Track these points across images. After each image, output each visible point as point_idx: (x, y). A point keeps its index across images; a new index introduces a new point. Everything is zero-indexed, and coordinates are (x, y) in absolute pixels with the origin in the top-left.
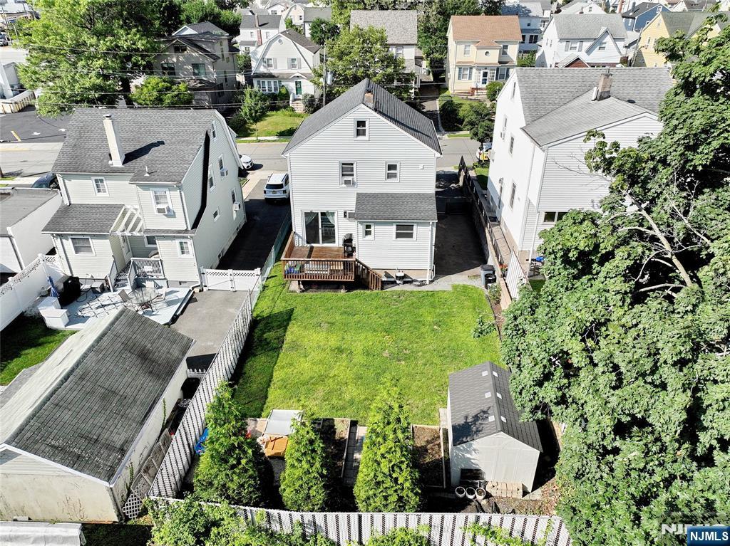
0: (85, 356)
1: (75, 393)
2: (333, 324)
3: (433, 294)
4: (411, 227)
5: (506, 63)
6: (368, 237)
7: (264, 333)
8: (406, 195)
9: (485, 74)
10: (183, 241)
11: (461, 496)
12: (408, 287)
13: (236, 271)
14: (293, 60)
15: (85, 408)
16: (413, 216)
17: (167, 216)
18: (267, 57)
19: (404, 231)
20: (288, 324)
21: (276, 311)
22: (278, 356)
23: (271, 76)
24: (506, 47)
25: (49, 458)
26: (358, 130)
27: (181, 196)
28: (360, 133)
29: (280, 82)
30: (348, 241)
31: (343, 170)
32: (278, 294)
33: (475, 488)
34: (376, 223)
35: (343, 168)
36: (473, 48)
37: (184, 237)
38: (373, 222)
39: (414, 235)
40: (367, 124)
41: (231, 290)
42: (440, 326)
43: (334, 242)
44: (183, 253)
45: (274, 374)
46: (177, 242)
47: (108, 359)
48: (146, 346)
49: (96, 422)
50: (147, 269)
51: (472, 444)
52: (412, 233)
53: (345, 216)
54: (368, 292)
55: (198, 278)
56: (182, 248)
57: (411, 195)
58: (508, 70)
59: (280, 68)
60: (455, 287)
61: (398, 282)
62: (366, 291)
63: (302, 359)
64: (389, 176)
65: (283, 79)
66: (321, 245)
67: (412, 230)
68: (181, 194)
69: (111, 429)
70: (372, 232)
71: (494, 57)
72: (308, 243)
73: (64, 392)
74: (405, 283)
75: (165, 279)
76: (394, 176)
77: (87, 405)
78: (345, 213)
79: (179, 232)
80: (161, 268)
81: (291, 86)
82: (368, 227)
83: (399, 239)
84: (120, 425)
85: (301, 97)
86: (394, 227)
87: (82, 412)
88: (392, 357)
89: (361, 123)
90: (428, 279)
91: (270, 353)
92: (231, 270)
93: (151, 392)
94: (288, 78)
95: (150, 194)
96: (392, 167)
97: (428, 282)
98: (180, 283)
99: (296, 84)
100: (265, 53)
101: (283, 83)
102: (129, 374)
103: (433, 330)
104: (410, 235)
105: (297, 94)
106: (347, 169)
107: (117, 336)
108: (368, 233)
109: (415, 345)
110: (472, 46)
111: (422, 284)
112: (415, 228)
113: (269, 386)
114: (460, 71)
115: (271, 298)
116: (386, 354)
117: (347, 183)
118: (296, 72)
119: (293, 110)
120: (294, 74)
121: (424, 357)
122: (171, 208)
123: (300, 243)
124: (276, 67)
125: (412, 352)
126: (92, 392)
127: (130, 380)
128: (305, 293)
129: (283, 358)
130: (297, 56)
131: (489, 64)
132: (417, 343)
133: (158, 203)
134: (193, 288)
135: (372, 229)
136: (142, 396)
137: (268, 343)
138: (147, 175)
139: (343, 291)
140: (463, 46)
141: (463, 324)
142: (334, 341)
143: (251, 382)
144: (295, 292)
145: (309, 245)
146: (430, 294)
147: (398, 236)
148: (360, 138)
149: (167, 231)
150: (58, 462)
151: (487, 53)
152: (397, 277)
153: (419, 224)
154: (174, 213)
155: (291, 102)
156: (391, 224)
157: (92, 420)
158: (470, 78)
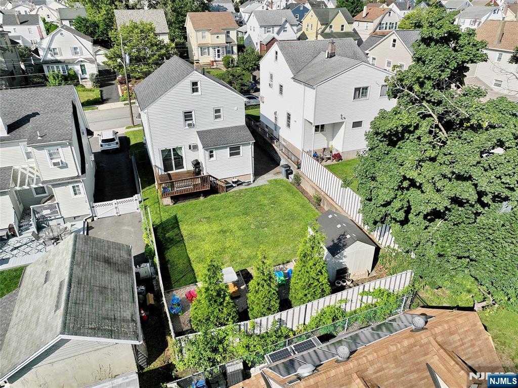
0: (72, 269)
1: (82, 293)
2: (209, 218)
3: (259, 188)
4: (238, 148)
5: (231, 43)
6: (212, 159)
7: (165, 234)
8: (229, 128)
9: (218, 51)
10: (76, 185)
11: (340, 285)
12: (241, 187)
13: (118, 201)
14: (75, 49)
15: (94, 301)
16: (239, 140)
17: (61, 168)
18: (52, 47)
19: (235, 151)
20: (178, 225)
21: (164, 219)
22: (185, 246)
23: (58, 62)
24: (228, 32)
25: (94, 336)
26: (193, 88)
27: (72, 150)
28: (195, 90)
29: (67, 66)
30: (197, 164)
31: (186, 117)
32: (158, 209)
33: (345, 279)
34: (216, 149)
35: (185, 115)
36: (207, 34)
37: (76, 182)
38: (214, 148)
39: (241, 153)
40: (199, 83)
41: (116, 215)
42: (274, 204)
43: (183, 168)
44: (75, 194)
45: (190, 256)
46: (70, 186)
47: (87, 268)
48: (104, 255)
49: (107, 307)
50: (45, 212)
51: (343, 253)
52: (239, 152)
53: (190, 148)
54: (219, 195)
55: (90, 211)
56: (75, 191)
57: (232, 128)
58: (232, 47)
59: (65, 55)
60: (270, 181)
61: (234, 185)
62: (217, 195)
63: (203, 243)
64: (216, 117)
65: (69, 63)
66: (174, 171)
67: (239, 149)
68: (71, 149)
69: (119, 309)
70: (214, 155)
71: (222, 39)
72: (165, 171)
73: (75, 294)
74: (238, 185)
75: (62, 217)
76: (219, 117)
77: (95, 299)
78: (190, 146)
79: (72, 178)
80: (58, 209)
81: (77, 68)
82: (211, 152)
83: (232, 157)
84: (122, 307)
85: (87, 76)
86: (228, 149)
87: (94, 304)
88: (258, 227)
89: (195, 84)
90: (252, 180)
91: (178, 245)
92: (115, 200)
93: (127, 283)
94: (73, 62)
95: (45, 153)
96: (218, 111)
97: (252, 182)
98: (75, 218)
99: (81, 67)
100: (50, 44)
101: (69, 67)
102: (106, 274)
103: (272, 207)
104: (238, 153)
105: (83, 74)
106: (188, 116)
107: (83, 252)
108: (211, 156)
109: (267, 218)
110: (207, 33)
111: (249, 184)
112: (241, 148)
113: (190, 264)
114: (201, 50)
115: (155, 212)
116: (253, 227)
117: (189, 125)
118: (79, 58)
119: (83, 86)
120: (78, 59)
121: (276, 223)
122: (64, 161)
123: (160, 173)
124: (61, 55)
125: (268, 222)
126: (91, 291)
127: (109, 278)
128: (176, 205)
129: (189, 245)
130: (78, 45)
131: (220, 44)
132: (267, 216)
133: (51, 159)
134: (86, 220)
135: (214, 153)
136: (123, 286)
137: (172, 240)
138: (39, 138)
139: (202, 198)
140: (201, 33)
141: (286, 200)
142: (215, 227)
143: (177, 265)
144: (169, 205)
145: (166, 173)
146: (258, 188)
147: (231, 155)
148: (195, 94)
149: (63, 179)
150: (101, 337)
151: (218, 37)
152: (233, 182)
153: (243, 145)
154: (67, 164)
155: (80, 81)
156: (226, 147)
157: (103, 307)
158: (209, 54)
